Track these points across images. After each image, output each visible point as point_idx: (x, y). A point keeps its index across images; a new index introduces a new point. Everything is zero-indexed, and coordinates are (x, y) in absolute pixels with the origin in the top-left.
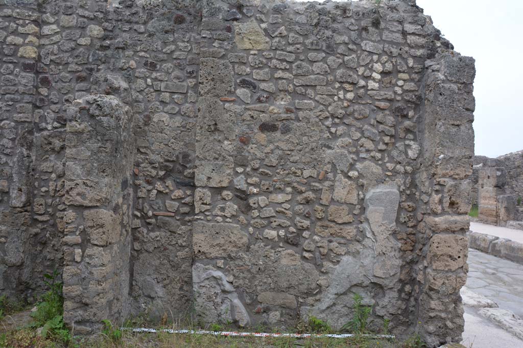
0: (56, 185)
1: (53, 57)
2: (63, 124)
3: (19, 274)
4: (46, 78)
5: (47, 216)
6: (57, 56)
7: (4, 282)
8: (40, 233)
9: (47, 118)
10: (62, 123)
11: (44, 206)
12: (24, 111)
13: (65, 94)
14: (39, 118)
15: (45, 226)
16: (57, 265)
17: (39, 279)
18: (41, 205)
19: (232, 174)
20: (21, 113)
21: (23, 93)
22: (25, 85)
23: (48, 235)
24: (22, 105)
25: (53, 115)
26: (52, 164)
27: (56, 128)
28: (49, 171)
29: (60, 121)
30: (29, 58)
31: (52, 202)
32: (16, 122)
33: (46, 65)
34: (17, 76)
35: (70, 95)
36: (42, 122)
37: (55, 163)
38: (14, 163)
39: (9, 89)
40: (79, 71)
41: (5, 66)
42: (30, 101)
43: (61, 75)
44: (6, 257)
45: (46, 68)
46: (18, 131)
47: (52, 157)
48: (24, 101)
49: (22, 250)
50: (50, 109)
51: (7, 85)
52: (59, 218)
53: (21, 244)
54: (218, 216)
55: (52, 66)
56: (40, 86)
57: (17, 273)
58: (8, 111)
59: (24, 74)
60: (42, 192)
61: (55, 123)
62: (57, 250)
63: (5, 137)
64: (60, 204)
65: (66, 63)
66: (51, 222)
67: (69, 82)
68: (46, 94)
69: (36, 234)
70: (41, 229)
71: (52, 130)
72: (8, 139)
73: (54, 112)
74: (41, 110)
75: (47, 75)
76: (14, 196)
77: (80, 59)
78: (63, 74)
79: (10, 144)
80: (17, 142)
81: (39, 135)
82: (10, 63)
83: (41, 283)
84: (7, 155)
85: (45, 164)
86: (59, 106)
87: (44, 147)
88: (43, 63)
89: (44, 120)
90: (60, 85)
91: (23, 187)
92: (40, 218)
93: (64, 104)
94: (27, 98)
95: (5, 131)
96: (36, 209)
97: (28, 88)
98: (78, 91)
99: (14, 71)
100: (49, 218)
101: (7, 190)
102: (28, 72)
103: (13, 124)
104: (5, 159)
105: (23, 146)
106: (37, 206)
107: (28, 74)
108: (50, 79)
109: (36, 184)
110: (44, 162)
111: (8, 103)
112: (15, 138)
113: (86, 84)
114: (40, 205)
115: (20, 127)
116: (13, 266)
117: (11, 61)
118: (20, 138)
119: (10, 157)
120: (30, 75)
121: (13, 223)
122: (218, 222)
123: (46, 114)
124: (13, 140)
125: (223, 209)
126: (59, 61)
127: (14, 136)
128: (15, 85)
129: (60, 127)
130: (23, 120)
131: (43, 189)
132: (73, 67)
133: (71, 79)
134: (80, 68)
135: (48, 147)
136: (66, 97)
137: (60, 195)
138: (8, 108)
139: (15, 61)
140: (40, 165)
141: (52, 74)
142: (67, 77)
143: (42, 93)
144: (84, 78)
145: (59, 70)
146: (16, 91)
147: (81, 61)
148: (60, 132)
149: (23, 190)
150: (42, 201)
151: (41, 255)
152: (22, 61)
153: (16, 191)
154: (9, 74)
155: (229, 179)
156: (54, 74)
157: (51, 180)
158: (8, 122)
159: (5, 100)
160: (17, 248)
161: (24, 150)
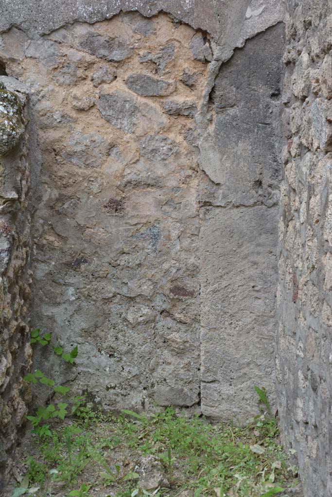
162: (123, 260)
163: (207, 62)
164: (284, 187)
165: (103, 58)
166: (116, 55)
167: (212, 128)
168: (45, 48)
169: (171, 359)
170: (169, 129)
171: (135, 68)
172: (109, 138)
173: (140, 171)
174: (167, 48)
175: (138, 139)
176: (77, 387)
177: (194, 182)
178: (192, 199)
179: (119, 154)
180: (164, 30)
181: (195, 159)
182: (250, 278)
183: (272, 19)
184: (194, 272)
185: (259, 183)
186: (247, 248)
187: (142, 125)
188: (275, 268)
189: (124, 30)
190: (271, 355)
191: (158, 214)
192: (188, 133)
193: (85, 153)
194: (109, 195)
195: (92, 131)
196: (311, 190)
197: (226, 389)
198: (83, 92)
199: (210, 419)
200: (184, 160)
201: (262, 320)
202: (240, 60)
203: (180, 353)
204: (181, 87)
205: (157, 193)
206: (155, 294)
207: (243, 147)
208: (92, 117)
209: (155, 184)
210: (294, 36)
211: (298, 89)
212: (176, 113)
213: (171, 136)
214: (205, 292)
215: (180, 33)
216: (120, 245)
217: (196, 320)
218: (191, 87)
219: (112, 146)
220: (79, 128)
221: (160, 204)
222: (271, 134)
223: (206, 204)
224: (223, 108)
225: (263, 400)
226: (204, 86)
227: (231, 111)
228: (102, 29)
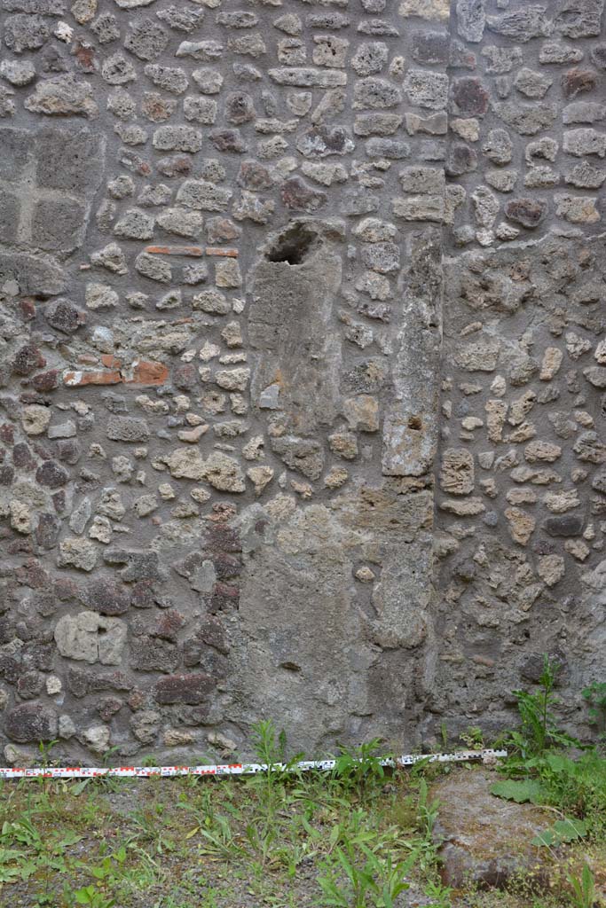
0: (510, 409)
1: (495, 19)
2: (526, 228)
3: (415, 670)
4: (474, 86)
5: (480, 499)
6: (507, 15)
7: (369, 695)
8: (457, 550)
9: (480, 209)
10: (527, 223)
11: (471, 472)
12: (423, 188)
13: (532, 135)
14: (456, 208)
15: (472, 529)
16: (507, 642)
17: (455, 684)
18: (464, 467)
20: (414, 194)
21: (419, 132)
22: (423, 107)
23: (481, 555)
24: (416, 168)
25: (496, 202)
26: (495, 347)
27: (506, 239)
28: (485, 368)
29: (520, 219)
30: (431, 22)
31: (495, 458)
32: (401, 221)
33: (472, 44)
34: (397, 78)
35: (547, 139)
36: (463, 223)
37: (502, 343)
38: (396, 344)
39: (379, 121)
40: (573, 63)
41: (363, 48)
42: (440, 155)
43: (520, 75)
44: (376, 623)
45: (470, 53)
46: (404, 248)
47: (493, 327)
48: (421, 157)
49: (423, 600)
50: (484, 181)
51: (371, 108)
52: (516, 505)
53: (422, 585)
55: (491, 49)
56: (456, 110)
57: (408, 670)
58: (377, 187)
59: (420, 72)
60: (464, 429)
61: (503, 225)
62: (504, 600)
63: (371, 269)
64: (516, 466)
65: (534, 38)
66: (492, 517)
67: (542, 98)
68: (475, 137)
69: (450, 553)
70: (461, 540)
71: (492, 245)
72: (382, 273)
73: (497, 190)
74: (459, 186)
75: (474, 78)
76: (395, 442)
77: (579, 22)
78: (525, 72)
79: (386, 290)
80: (400, 282)
81: (455, 260)
82: (378, 36)
83: (459, 693)
84: (376, 320)
85: (471, 348)
86: (513, 172)
87: (469, 294)
88: (462, 38)
89: (467, 218)
90: (514, 108)
91: (427, 416)
92: (459, 506)
93: (529, 167)
94: (432, 149)
95: (369, 248)
96: (447, 481)
97: (432, 116)
98: (568, 125)
99: (390, 60)
100: (482, 507)
101: (375, 426)
102: (432, 66)
103: (391, 227)
104: (370, 334)
105: (420, 294)
106: (450, 471)
107: (431, 73)
108: (485, 87)
109: (448, 406)
110: (466, 343)
111: (376, 165)
112: (398, 271)
113: (595, 104)
114: (459, 470)
115: (410, 237)
116: (396, 649)
117: (381, 30)
118: (412, 272)
119: (384, 328)
120: (439, 75)
121: (393, 522)
123: (476, 198)
124: (392, 276)
126: (512, 31)
127: (398, 265)
128: (394, 108)
129: (517, 238)
130: (420, 215)
131: (470, 422)
132: (556, 48)
133: (550, 87)
134: (579, 53)
135: (480, 299)
136: (534, 145)
137: (520, 439)
138: (377, 181)
139: (393, 30)
140: (457, 350)
141: (491, 74)
142: (538, 82)
143: (464, 134)
144: (591, 82)
145: (513, 58)
146: (400, 126)
147: (581, 29)
148: (517, 252)
149: (424, 425)
150: (466, 456)
151: (457, 614)
152: (414, 29)
153: (402, 429)
154: (376, 73)
156: (497, 74)
157: (493, 395)
158: (376, 221)
159: (367, 155)
160: (409, 596)
161: (424, 305)
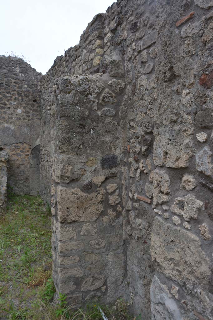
19: (191, 145)
54: (175, 214)
122: (175, 224)
125: (181, 205)
155: (188, 154)
162: (19, 175)
163: (30, 149)
164: (41, 165)
165: (17, 148)
166: (19, 148)
167: (31, 157)
168: (9, 147)
169: (26, 188)
170: (25, 157)
171: (21, 150)
172: (17, 158)
173: (22, 163)
174: (25, 147)
175: (21, 159)
176: (13, 192)
177: (29, 164)
178: (29, 166)
179: (19, 161)
180: (25, 145)
181: (29, 161)
182: (36, 177)
183: (39, 144)
184: (29, 176)
185: (37, 164)
186: (36, 173)
187: (22, 157)
188: (40, 175)
189: (20, 145)
190: (39, 187)
191: (24, 168)
192: (28, 158)
193: (14, 160)
194: (17, 166)
195: (15, 158)
196: (45, 166)
197: (33, 192)
198: (14, 152)
199: (31, 196)
200: (27, 161)
201: (38, 182)
202: (35, 149)
203: (27, 187)
204: (27, 152)
205: (24, 166)
206: (24, 179)
207: (35, 160)
208: (15, 156)
209: (24, 164)
210: (42, 146)
211: (43, 153)
212: (26, 155)
213: (26, 158)
214: (30, 179)
215: (27, 145)
216: (19, 173)
217: (29, 182)
218: (28, 152)
219: (18, 159)
220: (13, 157)
221: (24, 167)
222: (39, 158)
223: (30, 167)
224: (32, 155)
225: (38, 193)
226: (30, 152)
227: (34, 155)
228: (17, 145)
